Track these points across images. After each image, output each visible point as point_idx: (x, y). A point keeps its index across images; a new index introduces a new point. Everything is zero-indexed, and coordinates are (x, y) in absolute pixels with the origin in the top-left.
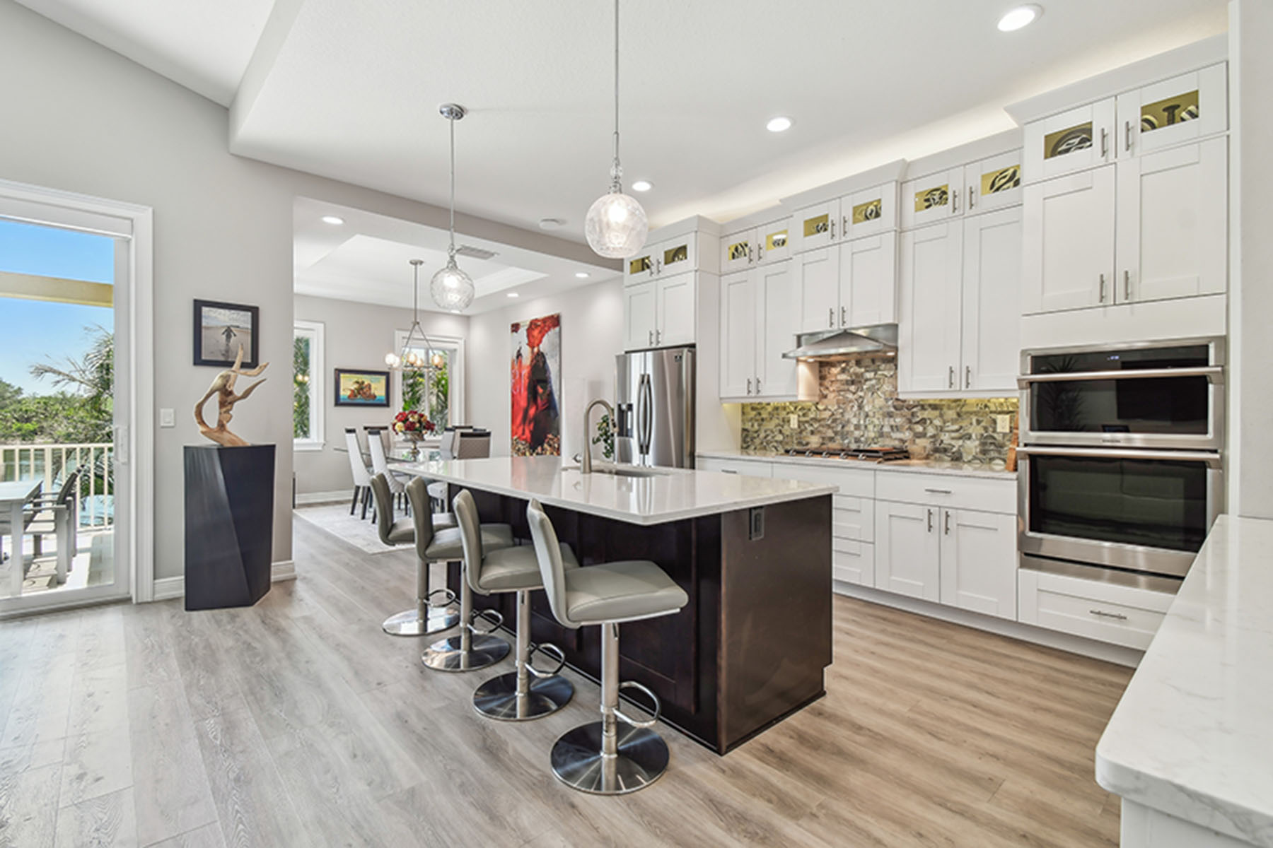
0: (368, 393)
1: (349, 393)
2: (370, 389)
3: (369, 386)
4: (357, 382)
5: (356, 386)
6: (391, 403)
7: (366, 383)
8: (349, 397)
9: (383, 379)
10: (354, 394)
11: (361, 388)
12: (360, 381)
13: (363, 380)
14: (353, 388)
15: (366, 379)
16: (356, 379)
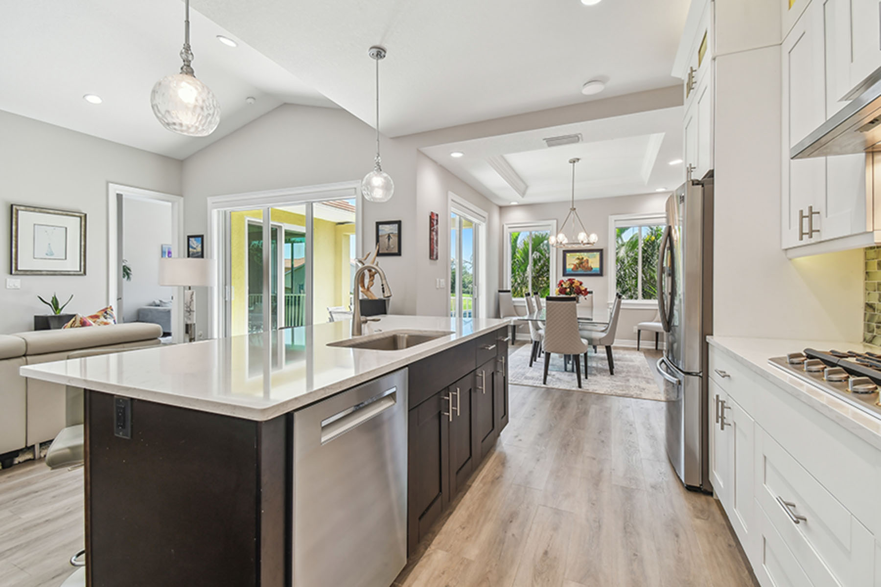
0: (586, 266)
1: (572, 266)
2: (588, 263)
3: (587, 261)
4: (578, 259)
5: (577, 261)
6: (604, 273)
7: (585, 259)
8: (573, 270)
9: (598, 254)
10: (576, 267)
11: (581, 263)
12: (580, 257)
13: (583, 256)
14: (575, 263)
15: (585, 256)
16: (577, 257)
